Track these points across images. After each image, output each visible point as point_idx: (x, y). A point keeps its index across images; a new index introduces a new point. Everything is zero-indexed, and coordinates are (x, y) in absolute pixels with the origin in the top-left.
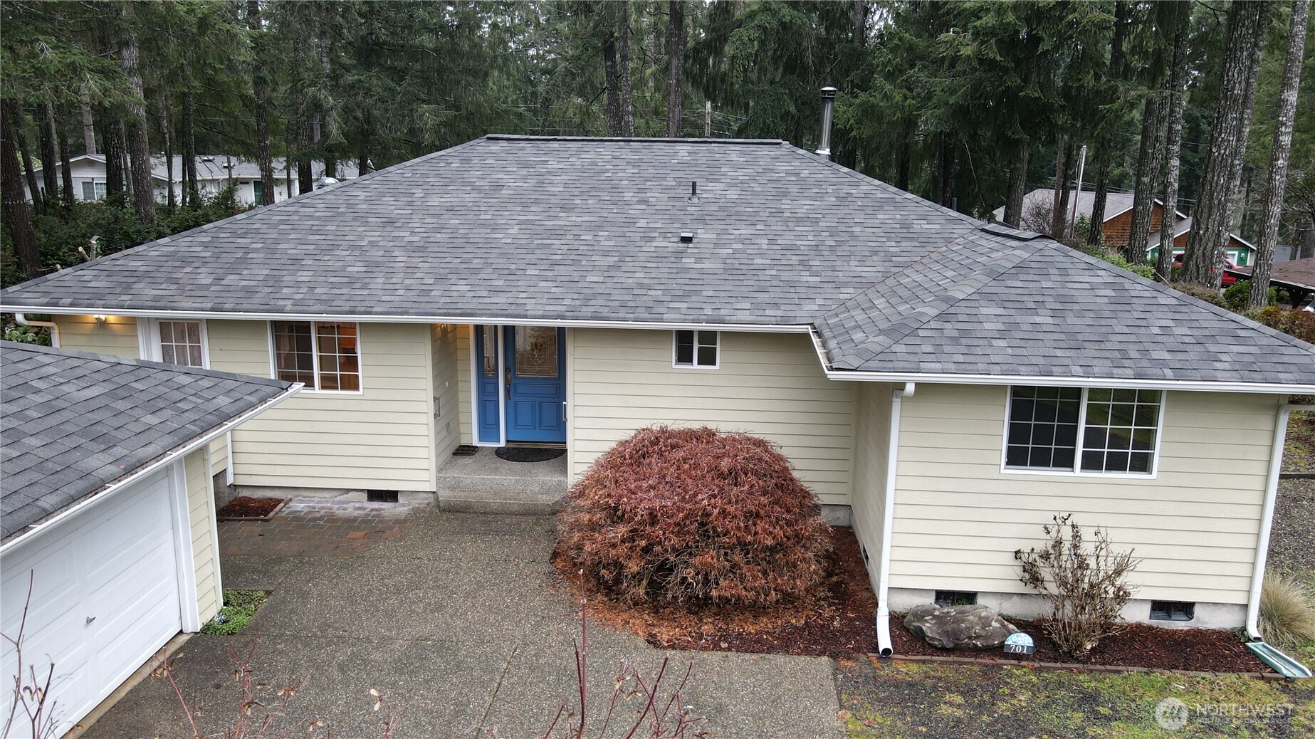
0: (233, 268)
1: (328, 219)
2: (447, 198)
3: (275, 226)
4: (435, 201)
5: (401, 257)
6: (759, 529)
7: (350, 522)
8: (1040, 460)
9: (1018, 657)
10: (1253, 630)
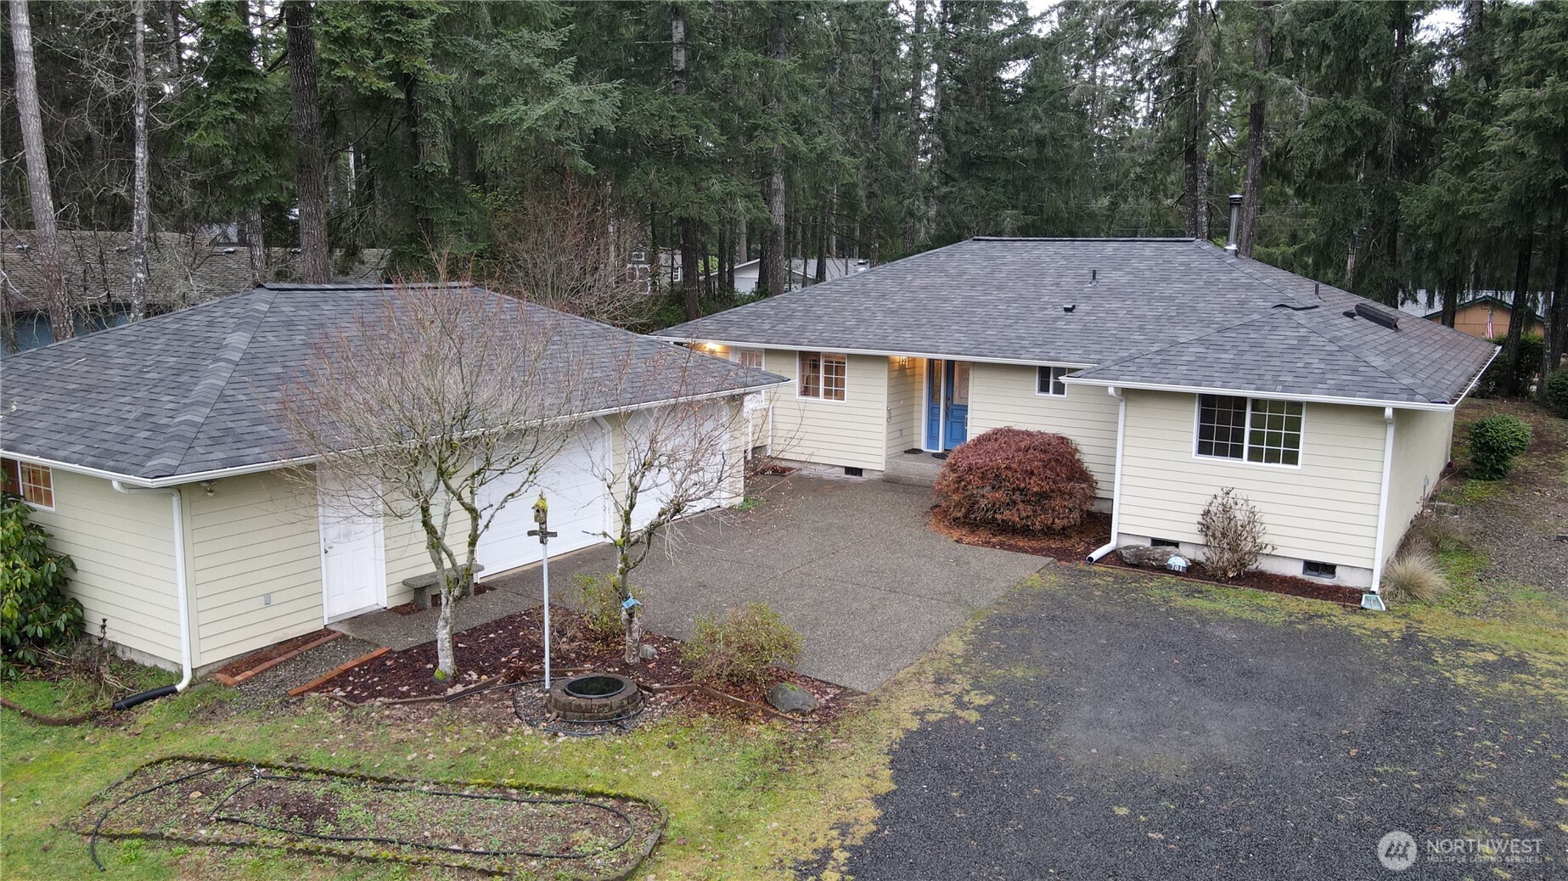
0: (783, 321)
1: (845, 294)
2: (926, 281)
3: (814, 297)
4: (917, 282)
5: (880, 316)
6: (1032, 481)
7: (829, 482)
8: (1221, 452)
9: (1177, 573)
10: (1375, 587)
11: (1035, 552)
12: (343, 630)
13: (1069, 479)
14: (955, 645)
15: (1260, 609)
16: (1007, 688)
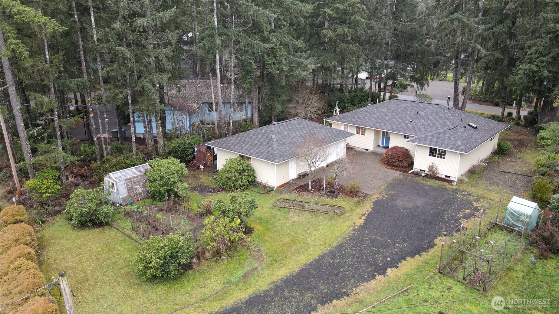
0: (353, 118)
5: (373, 119)
8: (433, 156)
9: (423, 176)
10: (456, 181)
11: (399, 171)
12: (292, 182)
13: (407, 158)
14: (383, 188)
15: (434, 184)
16: (391, 195)
